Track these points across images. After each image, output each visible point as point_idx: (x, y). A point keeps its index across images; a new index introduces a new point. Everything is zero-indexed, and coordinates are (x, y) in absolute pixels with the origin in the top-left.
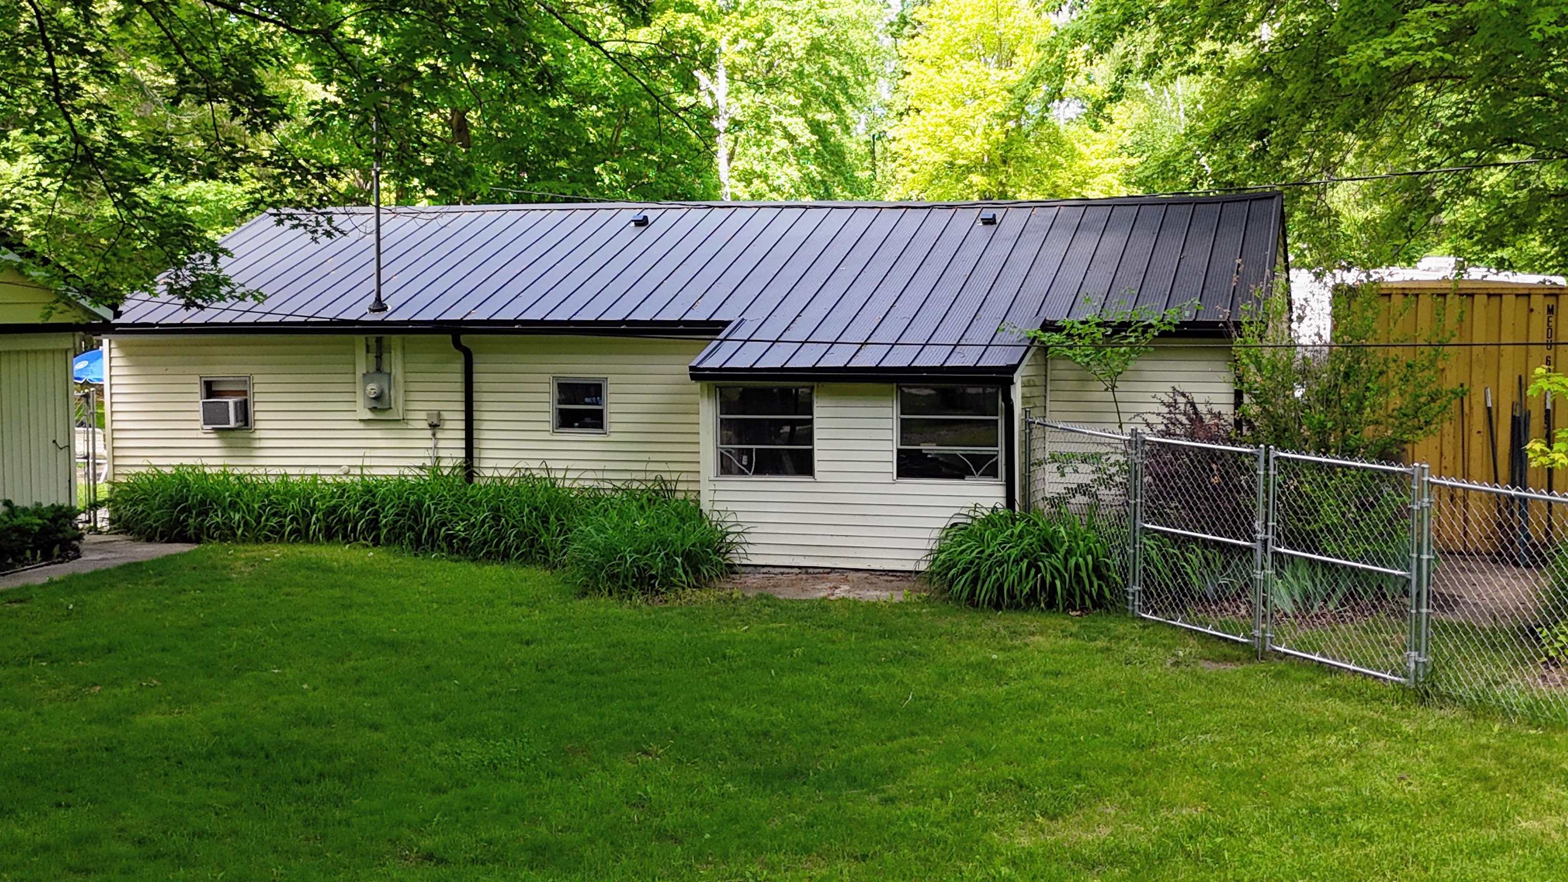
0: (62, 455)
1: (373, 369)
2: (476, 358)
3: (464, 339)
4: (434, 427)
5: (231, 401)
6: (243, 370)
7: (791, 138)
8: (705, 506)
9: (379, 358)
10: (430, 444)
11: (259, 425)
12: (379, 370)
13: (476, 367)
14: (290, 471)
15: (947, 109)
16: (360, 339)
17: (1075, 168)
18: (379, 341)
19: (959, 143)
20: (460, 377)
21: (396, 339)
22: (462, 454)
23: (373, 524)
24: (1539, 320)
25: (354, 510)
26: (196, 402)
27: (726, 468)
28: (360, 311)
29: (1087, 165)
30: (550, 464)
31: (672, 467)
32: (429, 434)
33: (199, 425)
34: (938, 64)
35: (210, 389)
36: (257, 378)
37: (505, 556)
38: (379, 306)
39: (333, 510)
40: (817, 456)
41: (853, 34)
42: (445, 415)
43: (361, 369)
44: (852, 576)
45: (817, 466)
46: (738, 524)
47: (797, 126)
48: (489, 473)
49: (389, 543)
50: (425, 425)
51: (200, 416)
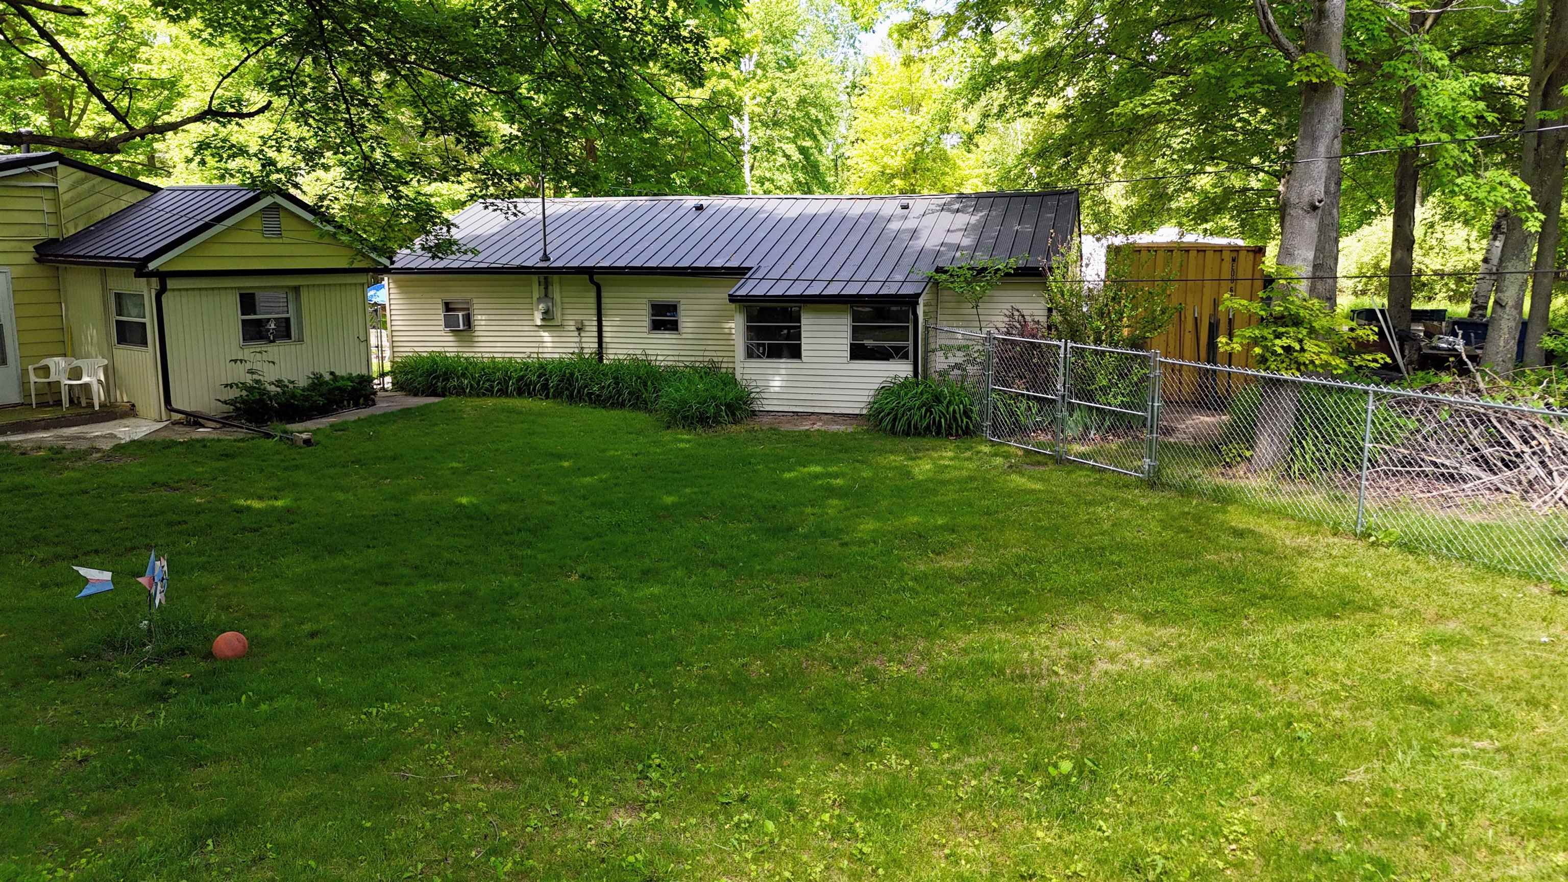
0: (363, 345)
1: (543, 295)
2: (603, 289)
3: (596, 277)
4: (579, 330)
5: (460, 314)
6: (468, 296)
7: (788, 157)
8: (738, 377)
9: (546, 288)
10: (577, 339)
11: (477, 328)
12: (546, 296)
13: (603, 294)
14: (496, 355)
15: (881, 140)
16: (535, 278)
17: (957, 175)
18: (546, 278)
19: (887, 160)
20: (593, 300)
21: (556, 277)
22: (596, 345)
23: (545, 387)
24: (1227, 266)
25: (534, 378)
26: (440, 315)
27: (750, 354)
28: (534, 261)
29: (963, 173)
30: (648, 352)
31: (719, 354)
32: (576, 334)
33: (442, 328)
34: (874, 112)
35: (448, 307)
36: (475, 301)
37: (622, 405)
38: (546, 258)
39: (521, 378)
40: (803, 347)
41: (825, 93)
42: (586, 323)
43: (536, 295)
44: (823, 417)
45: (804, 353)
46: (757, 387)
47: (791, 149)
48: (612, 357)
49: (554, 397)
50: (573, 328)
51: (442, 323)
